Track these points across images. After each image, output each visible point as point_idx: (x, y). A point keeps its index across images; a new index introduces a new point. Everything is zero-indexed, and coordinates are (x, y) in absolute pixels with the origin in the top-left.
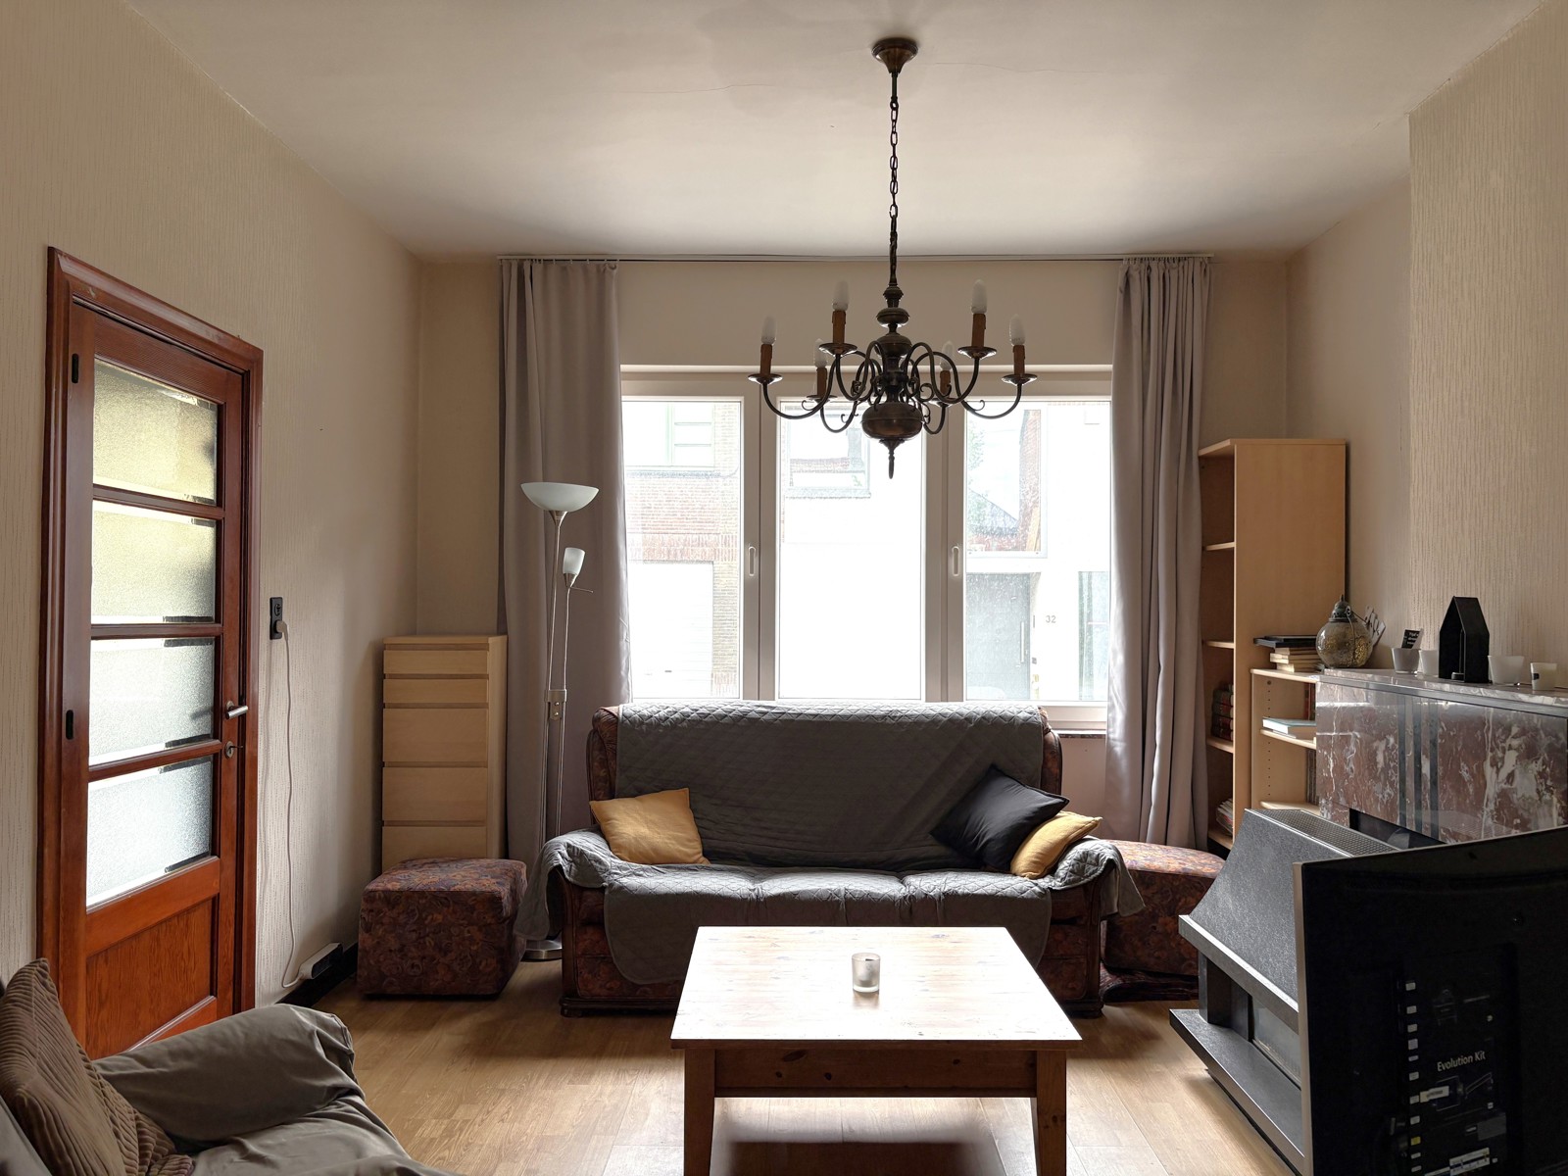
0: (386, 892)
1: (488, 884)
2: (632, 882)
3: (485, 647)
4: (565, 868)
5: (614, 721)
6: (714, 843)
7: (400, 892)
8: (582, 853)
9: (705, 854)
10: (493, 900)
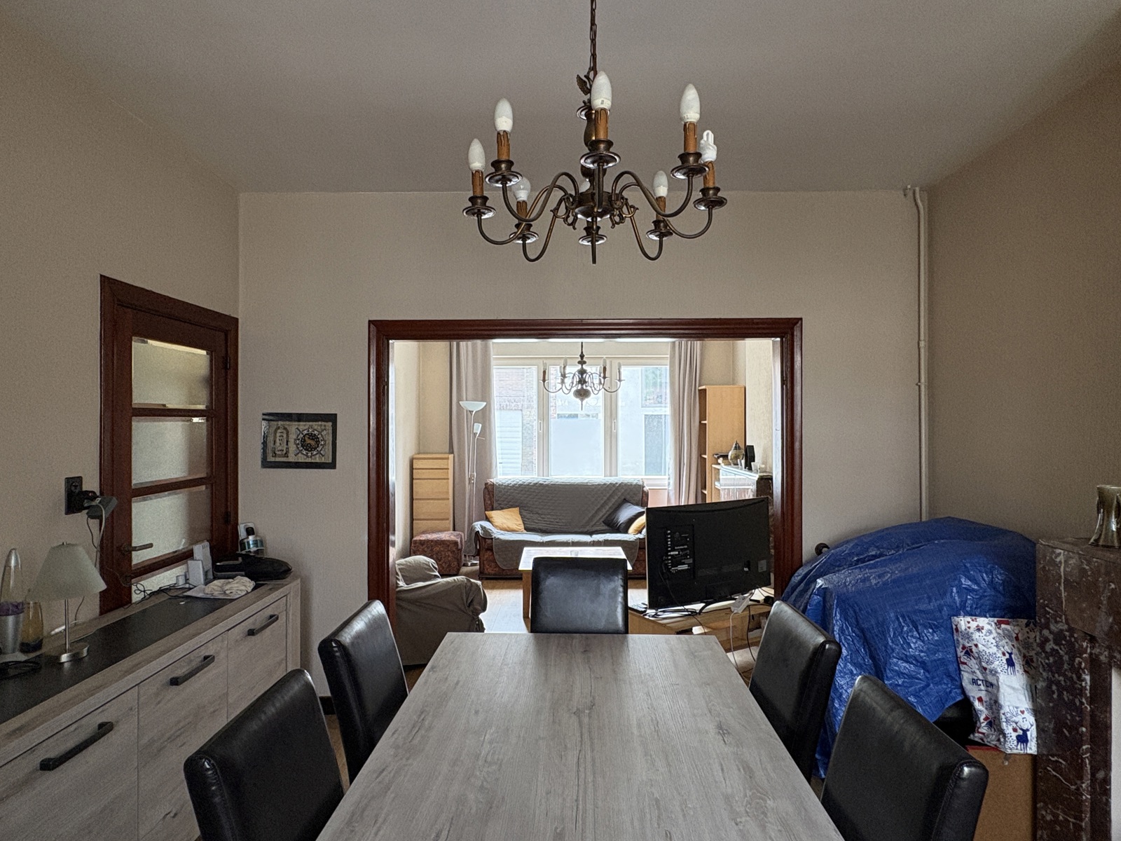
0: (420, 540)
1: (453, 538)
2: (502, 537)
3: (448, 459)
4: (480, 532)
5: (493, 485)
6: (528, 526)
7: (425, 540)
8: (485, 527)
9: (525, 529)
10: (456, 543)
